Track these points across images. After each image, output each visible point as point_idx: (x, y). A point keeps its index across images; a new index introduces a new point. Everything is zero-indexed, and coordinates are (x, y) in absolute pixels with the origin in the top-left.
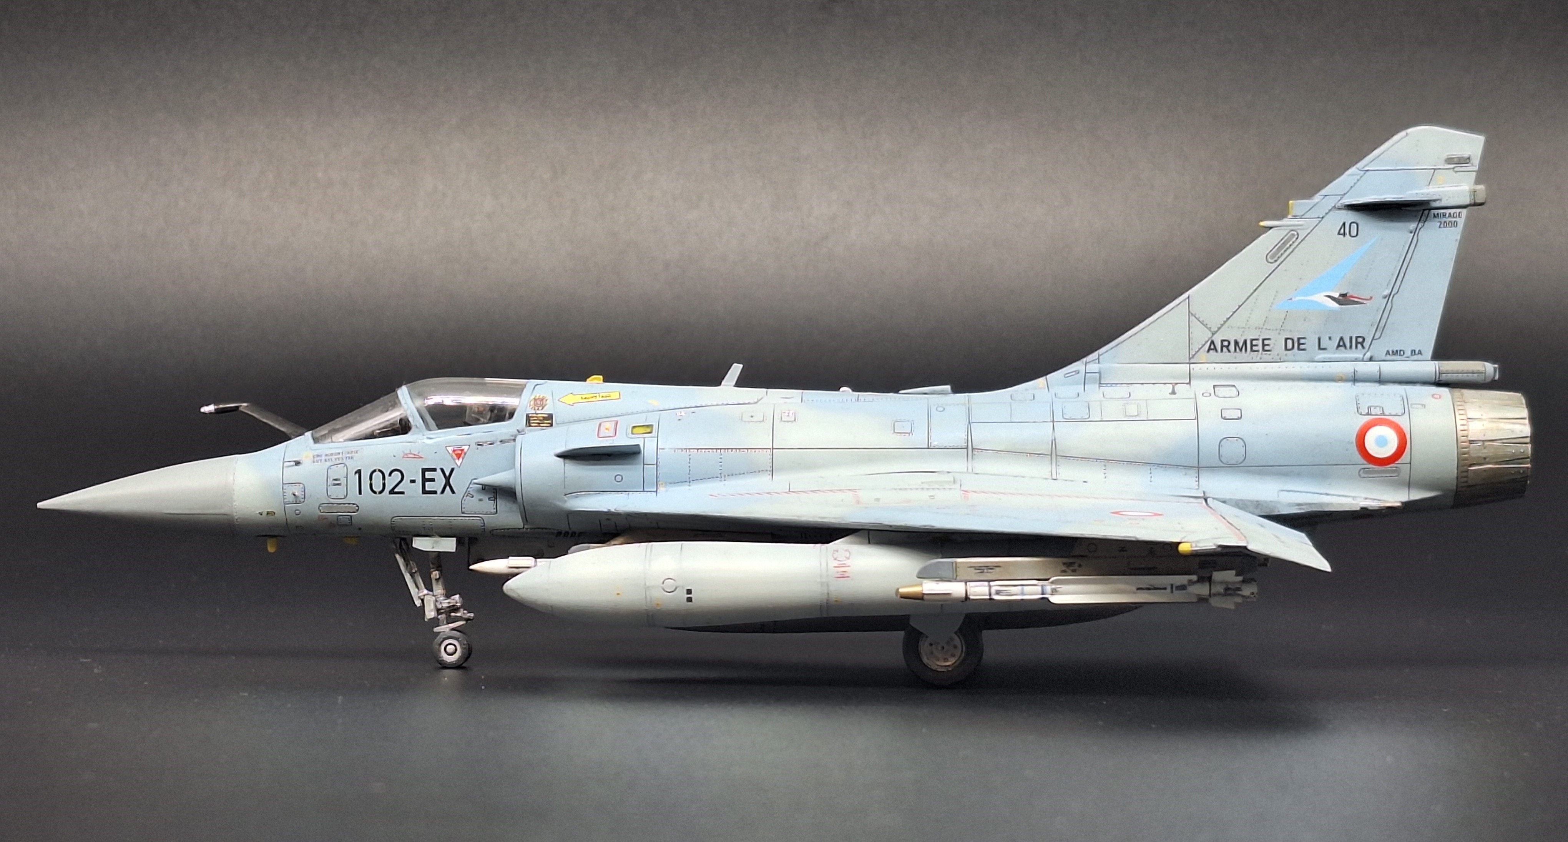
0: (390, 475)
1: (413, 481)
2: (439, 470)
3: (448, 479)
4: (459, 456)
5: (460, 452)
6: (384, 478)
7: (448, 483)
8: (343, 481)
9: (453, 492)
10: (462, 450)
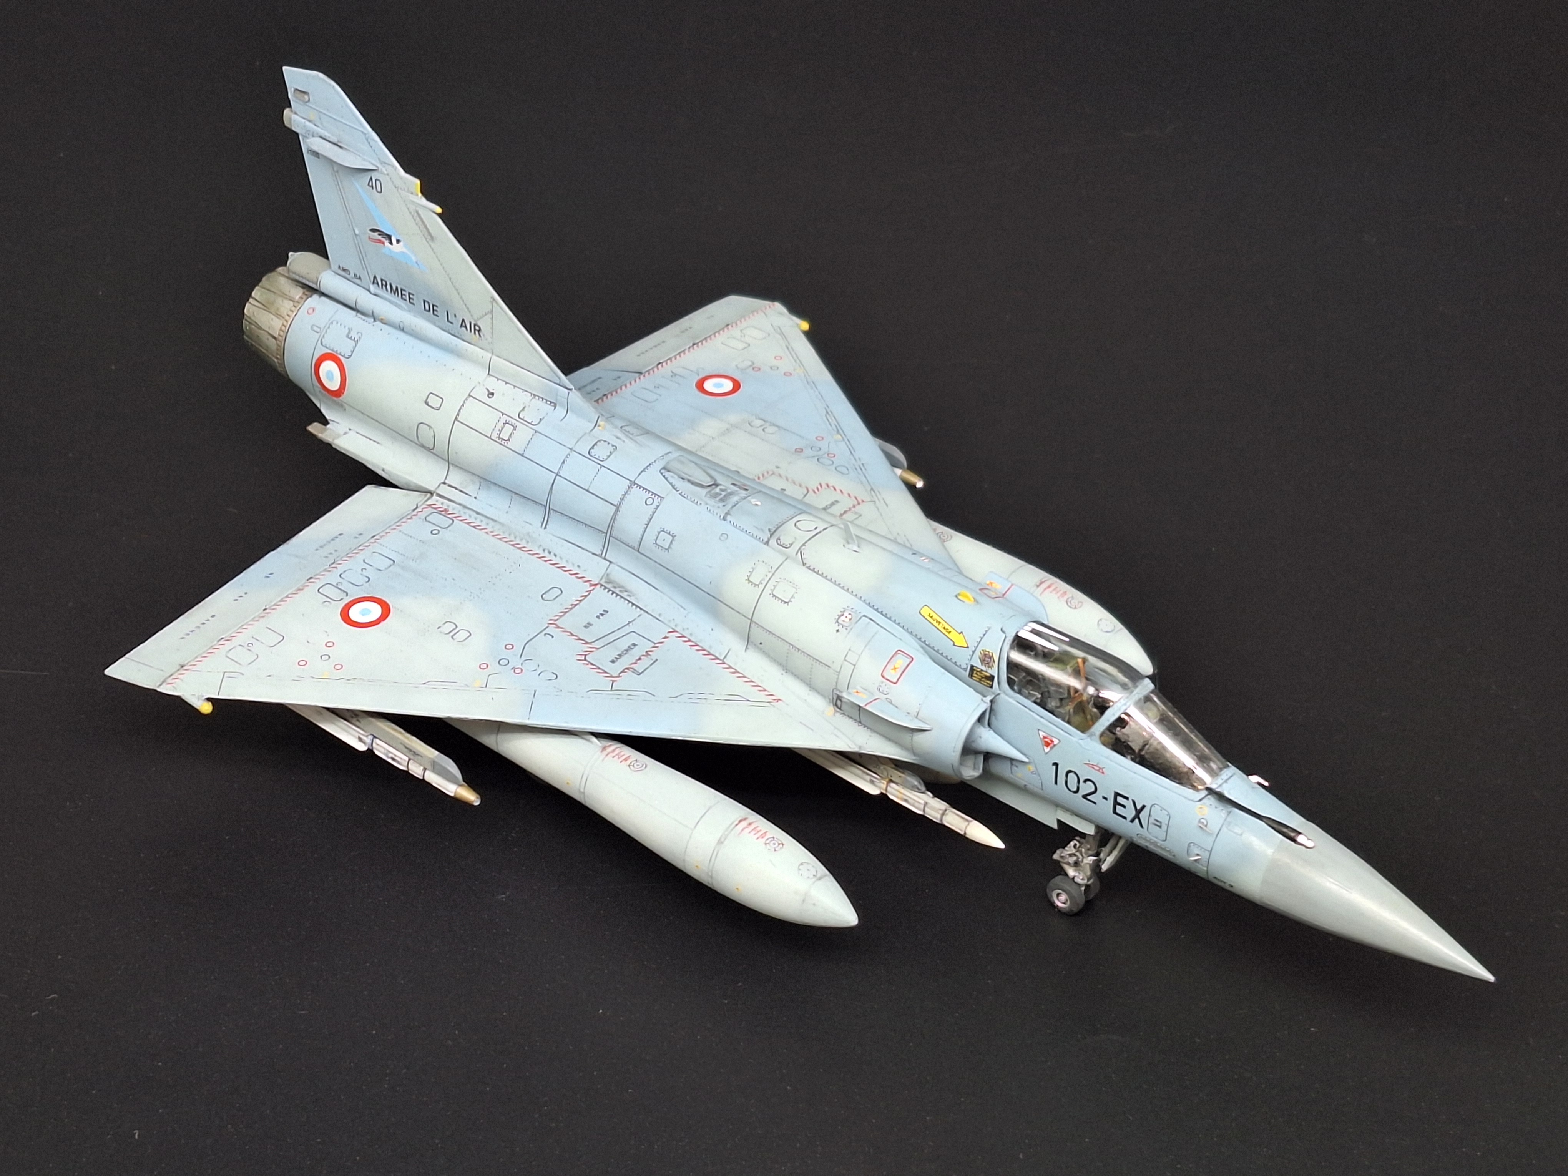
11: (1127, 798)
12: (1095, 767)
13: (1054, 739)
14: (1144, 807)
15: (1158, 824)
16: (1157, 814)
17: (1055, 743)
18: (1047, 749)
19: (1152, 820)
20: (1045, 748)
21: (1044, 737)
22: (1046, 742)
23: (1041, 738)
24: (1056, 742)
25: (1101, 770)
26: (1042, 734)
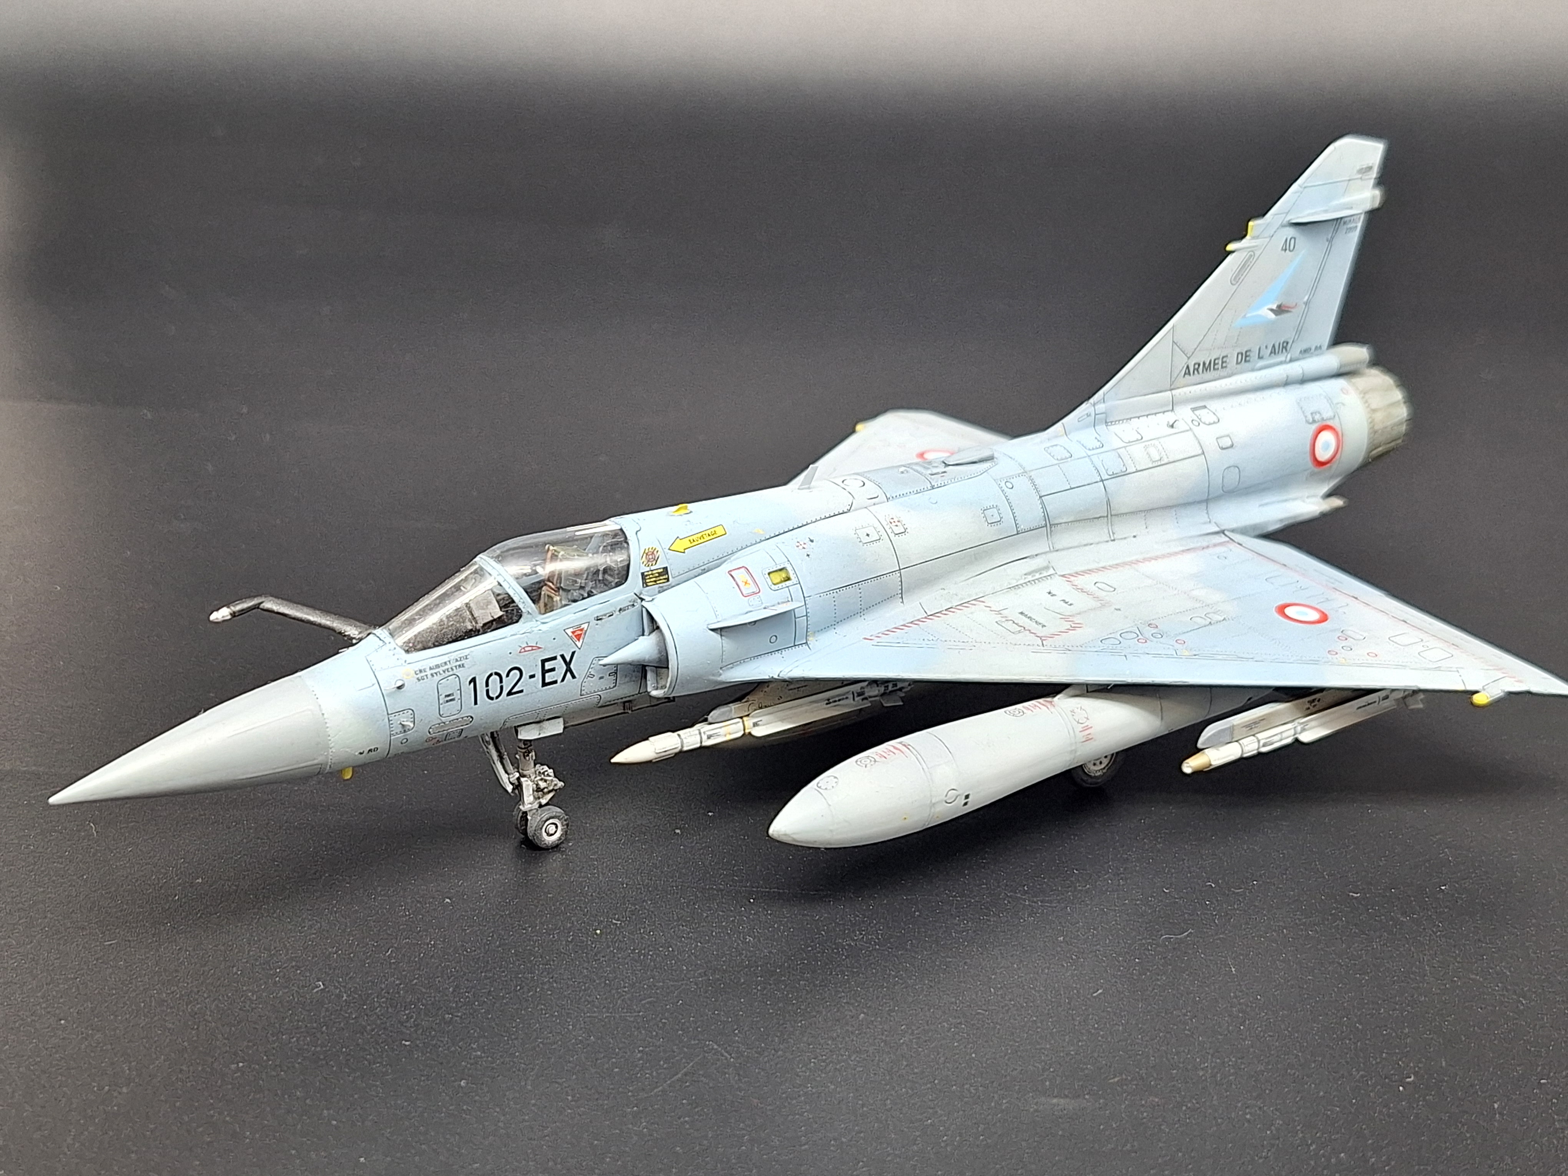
0: (508, 675)
1: (532, 676)
2: (559, 658)
3: (568, 664)
4: (578, 637)
5: (579, 632)
6: (501, 681)
7: (569, 670)
8: (457, 696)
9: (574, 677)
10: (582, 630)
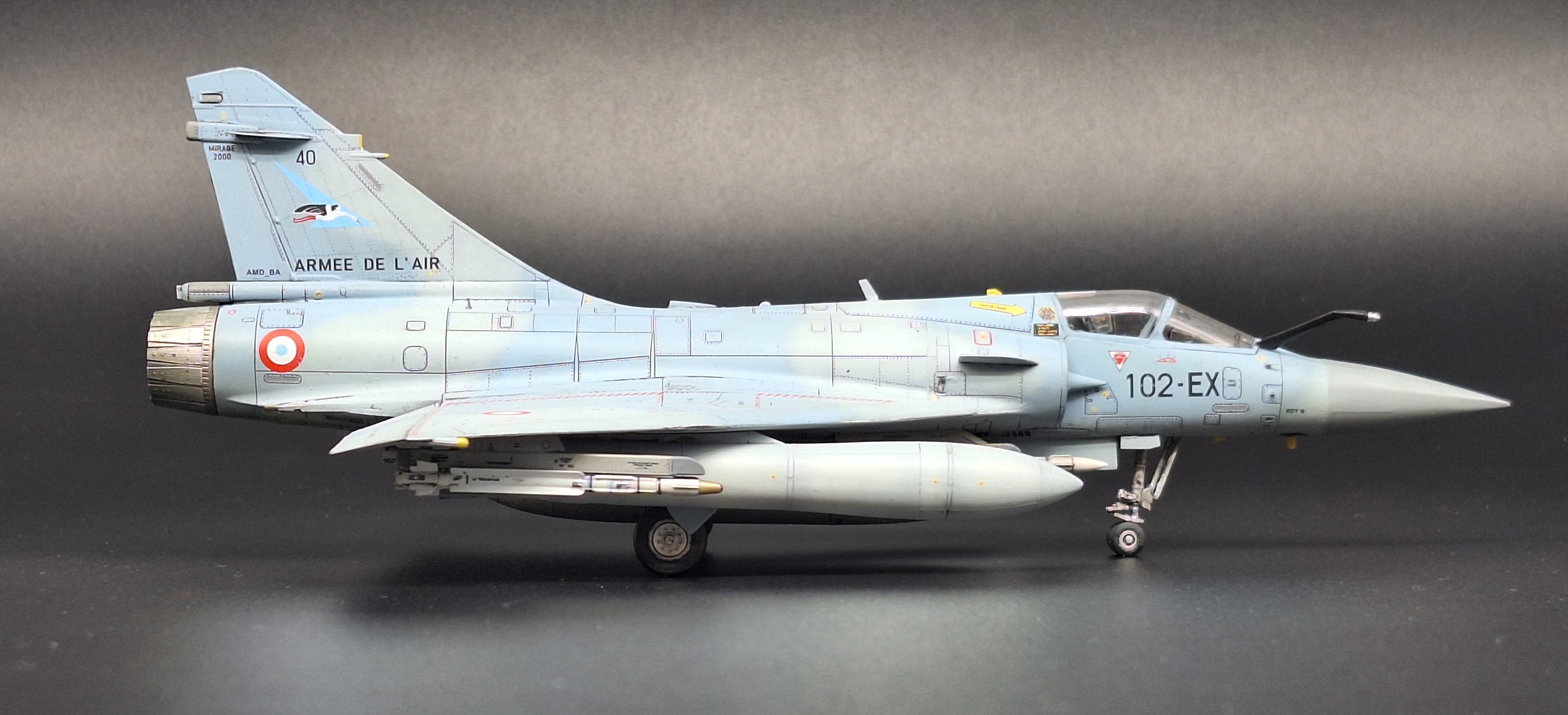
11: (1200, 374)
12: (1166, 360)
13: (1125, 353)
14: (1217, 374)
15: (1232, 383)
16: (1230, 375)
17: (1127, 356)
18: (1120, 366)
19: (1226, 383)
20: (1118, 365)
21: (1116, 356)
22: (1118, 359)
23: (1113, 359)
24: (1127, 354)
25: (1173, 361)
26: (1113, 354)
